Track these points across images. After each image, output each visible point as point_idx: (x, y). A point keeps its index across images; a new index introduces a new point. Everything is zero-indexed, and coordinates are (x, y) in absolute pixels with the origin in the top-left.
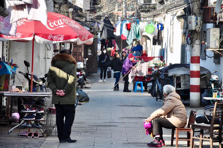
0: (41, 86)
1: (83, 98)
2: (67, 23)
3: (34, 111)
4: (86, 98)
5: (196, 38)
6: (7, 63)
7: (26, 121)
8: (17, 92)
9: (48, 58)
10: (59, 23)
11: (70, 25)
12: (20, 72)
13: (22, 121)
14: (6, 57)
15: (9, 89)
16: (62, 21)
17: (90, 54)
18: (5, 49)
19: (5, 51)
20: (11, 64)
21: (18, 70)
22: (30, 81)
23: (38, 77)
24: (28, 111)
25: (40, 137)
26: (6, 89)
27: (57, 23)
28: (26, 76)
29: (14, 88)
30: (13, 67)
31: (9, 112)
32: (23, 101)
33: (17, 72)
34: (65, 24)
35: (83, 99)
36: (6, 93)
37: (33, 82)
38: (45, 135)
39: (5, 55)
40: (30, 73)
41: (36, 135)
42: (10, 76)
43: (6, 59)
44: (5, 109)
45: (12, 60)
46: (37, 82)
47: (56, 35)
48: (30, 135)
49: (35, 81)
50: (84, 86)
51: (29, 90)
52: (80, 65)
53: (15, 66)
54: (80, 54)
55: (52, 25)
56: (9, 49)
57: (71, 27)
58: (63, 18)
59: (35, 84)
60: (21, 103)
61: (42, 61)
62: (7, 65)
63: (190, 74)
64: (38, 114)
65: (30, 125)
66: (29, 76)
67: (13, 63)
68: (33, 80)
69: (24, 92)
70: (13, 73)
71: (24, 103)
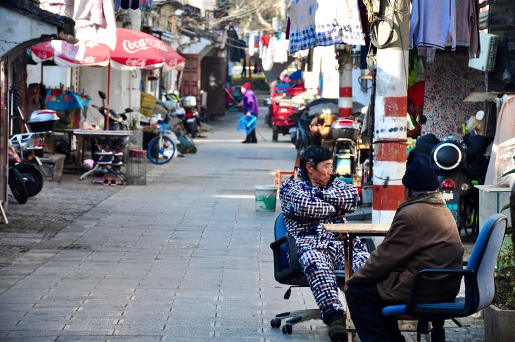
0: (120, 124)
1: (187, 147)
2: (151, 44)
3: (111, 153)
4: (191, 148)
5: (346, 60)
6: (77, 94)
7: (100, 165)
8: (90, 129)
9: (133, 89)
10: (140, 45)
11: (155, 46)
12: (93, 106)
13: (97, 166)
14: (75, 87)
15: (80, 126)
16: (145, 41)
17: (212, 84)
18: (75, 76)
19: (74, 79)
20: (82, 96)
21: (90, 103)
22: (106, 116)
23: (117, 113)
24: (103, 152)
25: (119, 184)
26: (77, 126)
27: (138, 44)
28: (102, 110)
29: (86, 124)
30: (85, 100)
31: (81, 158)
32: (96, 141)
33: (90, 106)
34: (148, 45)
35: (187, 149)
36: (76, 131)
37: (110, 118)
38: (125, 183)
39: (74, 84)
40: (106, 107)
41: (113, 182)
42: (81, 111)
43: (75, 90)
44: (76, 153)
45: (83, 90)
46: (115, 119)
47: (137, 59)
48: (106, 182)
49: (113, 118)
50: (198, 135)
51: (105, 129)
52: (189, 101)
53: (87, 98)
54: (194, 84)
55: (132, 46)
56: (80, 76)
57: (155, 49)
58: (145, 37)
59: (112, 121)
60: (95, 143)
61: (124, 93)
62: (77, 97)
63: (338, 112)
64: (116, 157)
65: (106, 171)
66: (105, 111)
67: (85, 94)
68: (110, 115)
69: (98, 130)
70: (85, 107)
71: (99, 144)
